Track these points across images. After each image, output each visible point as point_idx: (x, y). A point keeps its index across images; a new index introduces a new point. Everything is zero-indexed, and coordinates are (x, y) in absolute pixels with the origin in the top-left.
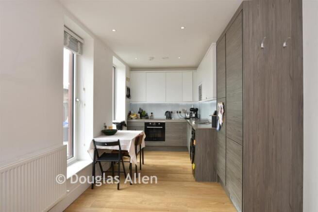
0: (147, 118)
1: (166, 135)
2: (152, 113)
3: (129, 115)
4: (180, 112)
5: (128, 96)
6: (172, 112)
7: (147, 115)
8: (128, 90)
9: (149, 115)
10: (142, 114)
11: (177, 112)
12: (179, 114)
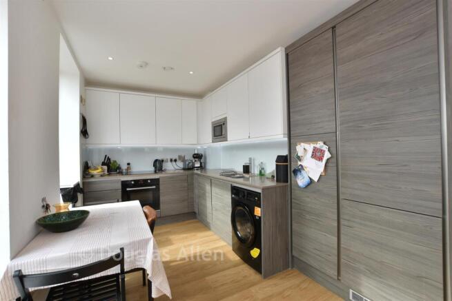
0: (121, 173)
1: (162, 199)
2: (129, 164)
3: (86, 169)
4: (175, 161)
5: (84, 133)
6: (163, 161)
7: (119, 168)
8: (84, 121)
9: (124, 167)
10: (111, 167)
11: (171, 160)
12: (174, 163)
